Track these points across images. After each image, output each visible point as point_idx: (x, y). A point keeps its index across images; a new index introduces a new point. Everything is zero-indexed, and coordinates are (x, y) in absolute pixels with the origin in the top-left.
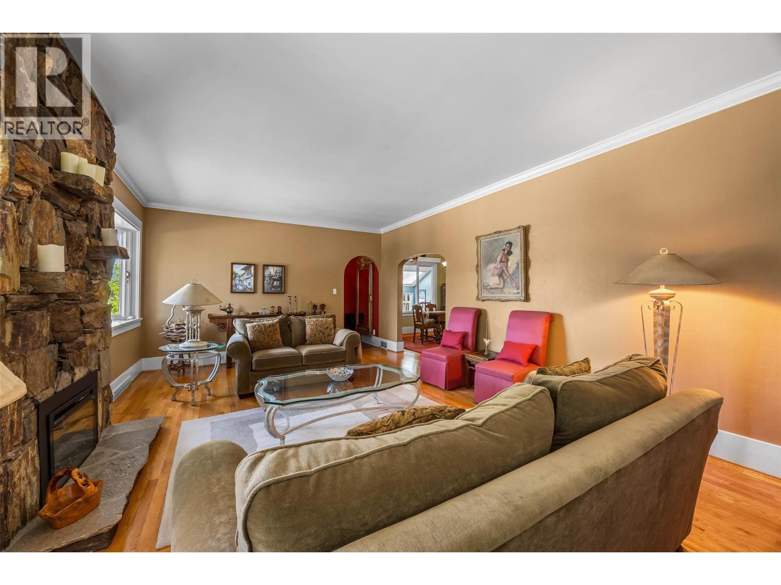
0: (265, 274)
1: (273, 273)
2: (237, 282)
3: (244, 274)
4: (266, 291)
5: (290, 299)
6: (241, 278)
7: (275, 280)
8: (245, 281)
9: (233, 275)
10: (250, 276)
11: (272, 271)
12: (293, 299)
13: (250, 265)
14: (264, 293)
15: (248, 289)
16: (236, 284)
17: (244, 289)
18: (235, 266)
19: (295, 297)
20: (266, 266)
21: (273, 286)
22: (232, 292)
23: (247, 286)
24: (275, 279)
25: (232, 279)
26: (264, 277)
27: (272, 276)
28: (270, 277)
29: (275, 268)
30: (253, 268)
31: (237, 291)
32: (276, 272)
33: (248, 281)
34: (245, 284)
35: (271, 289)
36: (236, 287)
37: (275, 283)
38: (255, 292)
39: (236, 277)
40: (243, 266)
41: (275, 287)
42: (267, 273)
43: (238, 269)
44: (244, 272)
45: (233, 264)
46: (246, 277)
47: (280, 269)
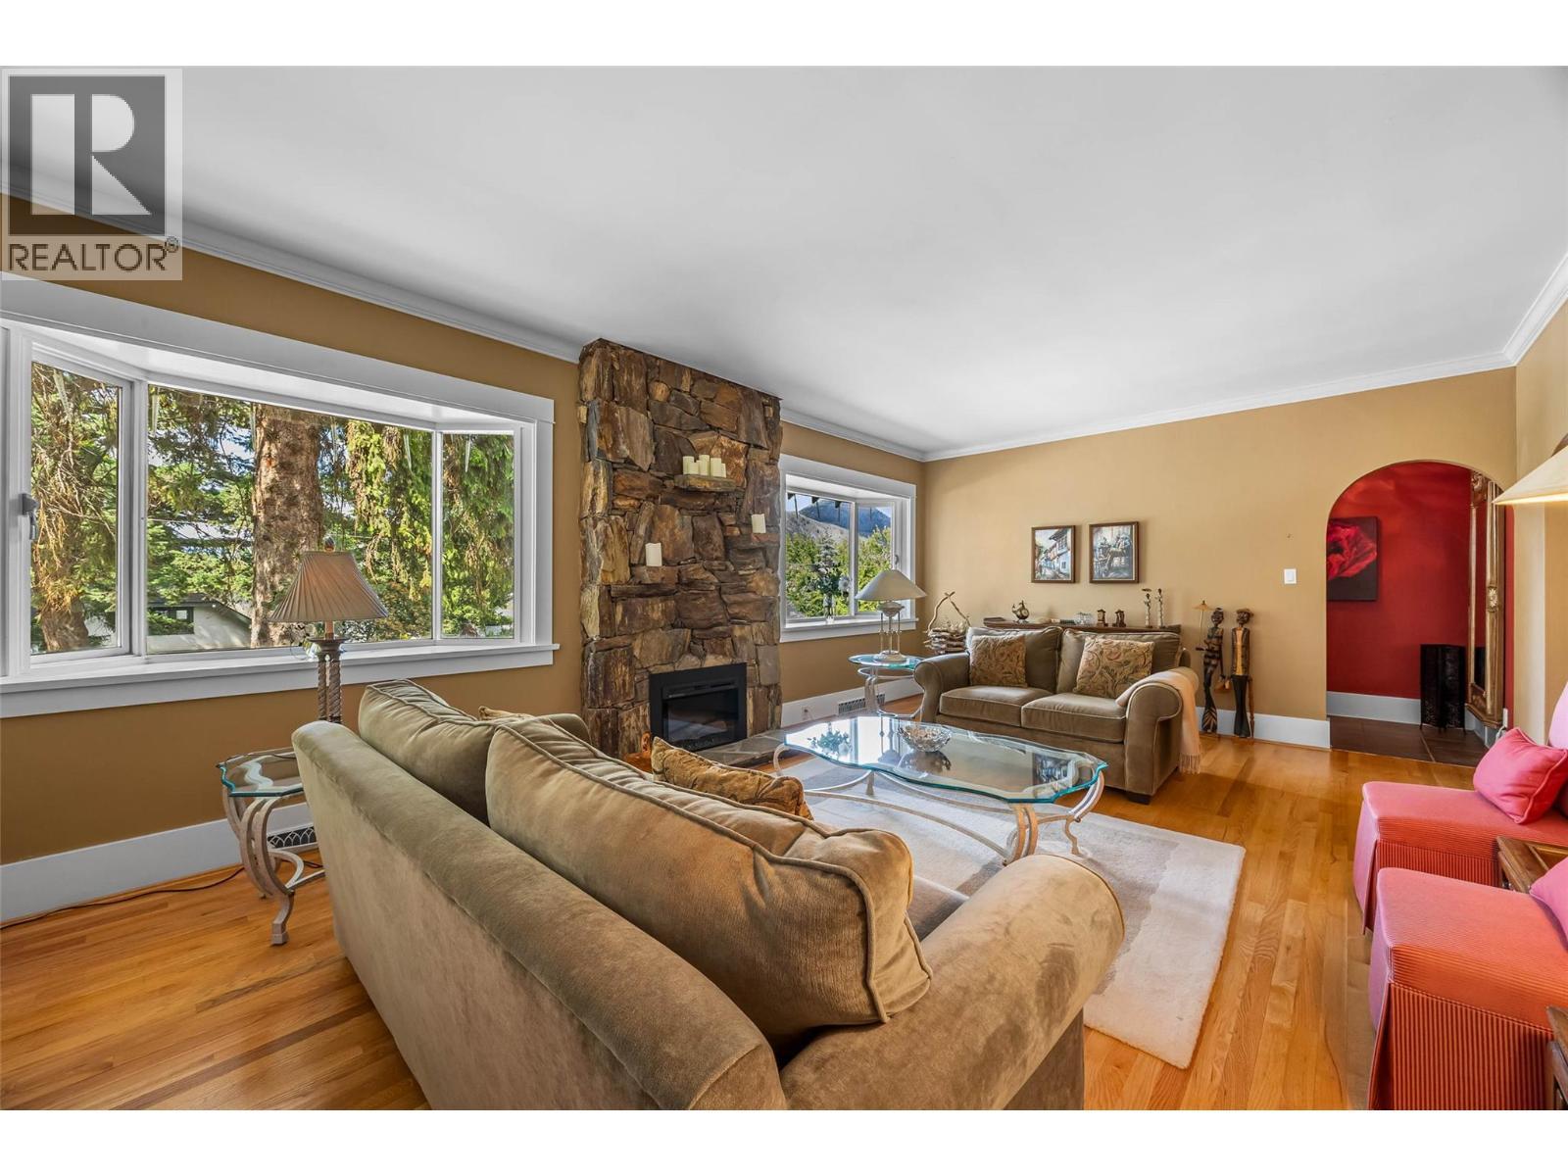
0: (1094, 543)
1: (1110, 540)
2: (1042, 562)
3: (1055, 545)
4: (1096, 578)
5: (1148, 596)
6: (1049, 554)
7: (1115, 554)
8: (1055, 560)
9: (1036, 550)
10: (1064, 550)
11: (1108, 536)
12: (1154, 594)
13: (1065, 528)
14: (1092, 582)
15: (1062, 576)
16: (1041, 567)
17: (1056, 576)
18: (1038, 533)
19: (1160, 591)
20: (1095, 528)
21: (1111, 569)
22: (1035, 580)
23: (1059, 570)
24: (1117, 552)
25: (1035, 557)
26: (1092, 550)
27: (1110, 546)
28: (1106, 549)
29: (1116, 529)
30: (1069, 533)
31: (1042, 579)
32: (1118, 538)
33: (1062, 559)
34: (1057, 565)
35: (1107, 575)
36: (1041, 571)
37: (1116, 561)
38: (1075, 579)
39: (1040, 553)
40: (1053, 532)
41: (1117, 570)
42: (1098, 542)
43: (1044, 539)
44: (1053, 542)
45: (1034, 530)
46: (1059, 552)
47: (1127, 530)
